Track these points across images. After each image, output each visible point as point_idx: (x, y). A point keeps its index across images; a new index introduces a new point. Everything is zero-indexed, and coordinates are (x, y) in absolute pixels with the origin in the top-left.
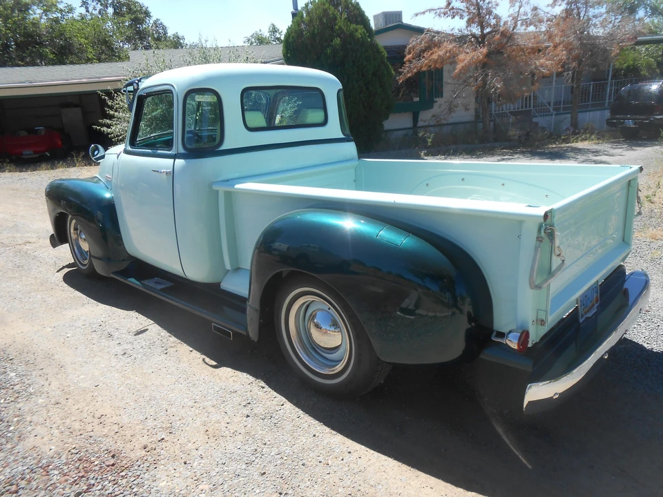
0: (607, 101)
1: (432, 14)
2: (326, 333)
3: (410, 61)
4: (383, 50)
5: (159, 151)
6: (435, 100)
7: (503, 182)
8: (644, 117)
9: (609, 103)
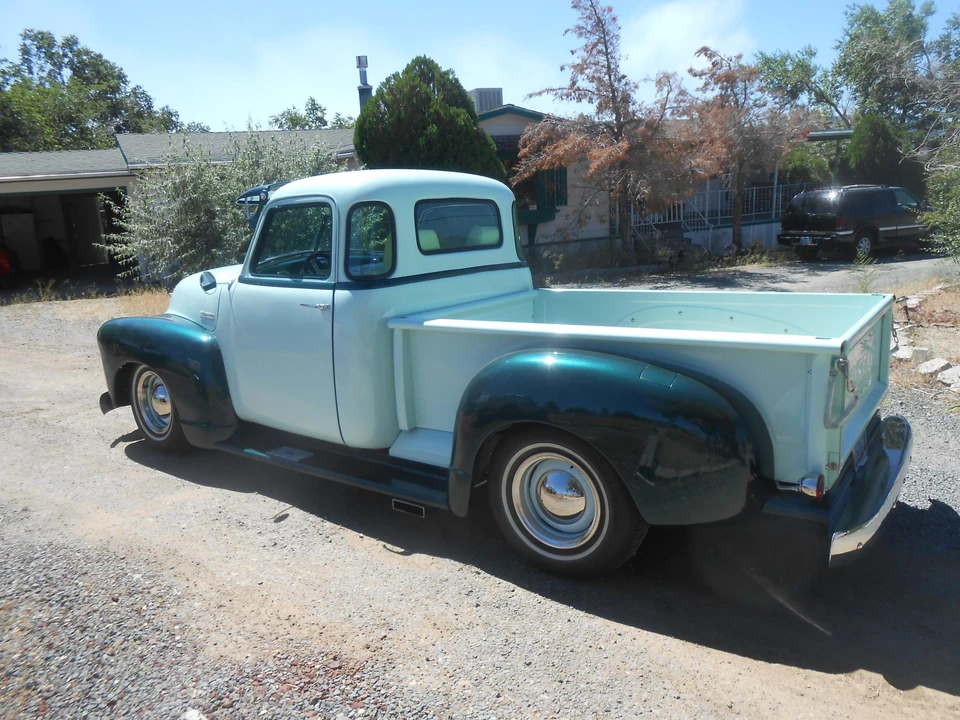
0: (774, 212)
1: (551, 96)
2: (561, 499)
3: (525, 156)
4: (492, 142)
5: (304, 280)
6: (557, 208)
7: (731, 314)
8: (824, 233)
9: (777, 214)
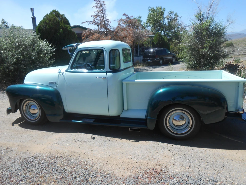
0: (139, 54)
1: (88, 23)
2: (178, 121)
3: (84, 39)
4: (76, 35)
7: (188, 76)
8: (153, 59)
9: (139, 55)
